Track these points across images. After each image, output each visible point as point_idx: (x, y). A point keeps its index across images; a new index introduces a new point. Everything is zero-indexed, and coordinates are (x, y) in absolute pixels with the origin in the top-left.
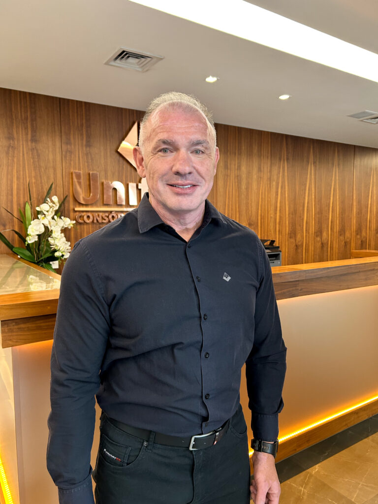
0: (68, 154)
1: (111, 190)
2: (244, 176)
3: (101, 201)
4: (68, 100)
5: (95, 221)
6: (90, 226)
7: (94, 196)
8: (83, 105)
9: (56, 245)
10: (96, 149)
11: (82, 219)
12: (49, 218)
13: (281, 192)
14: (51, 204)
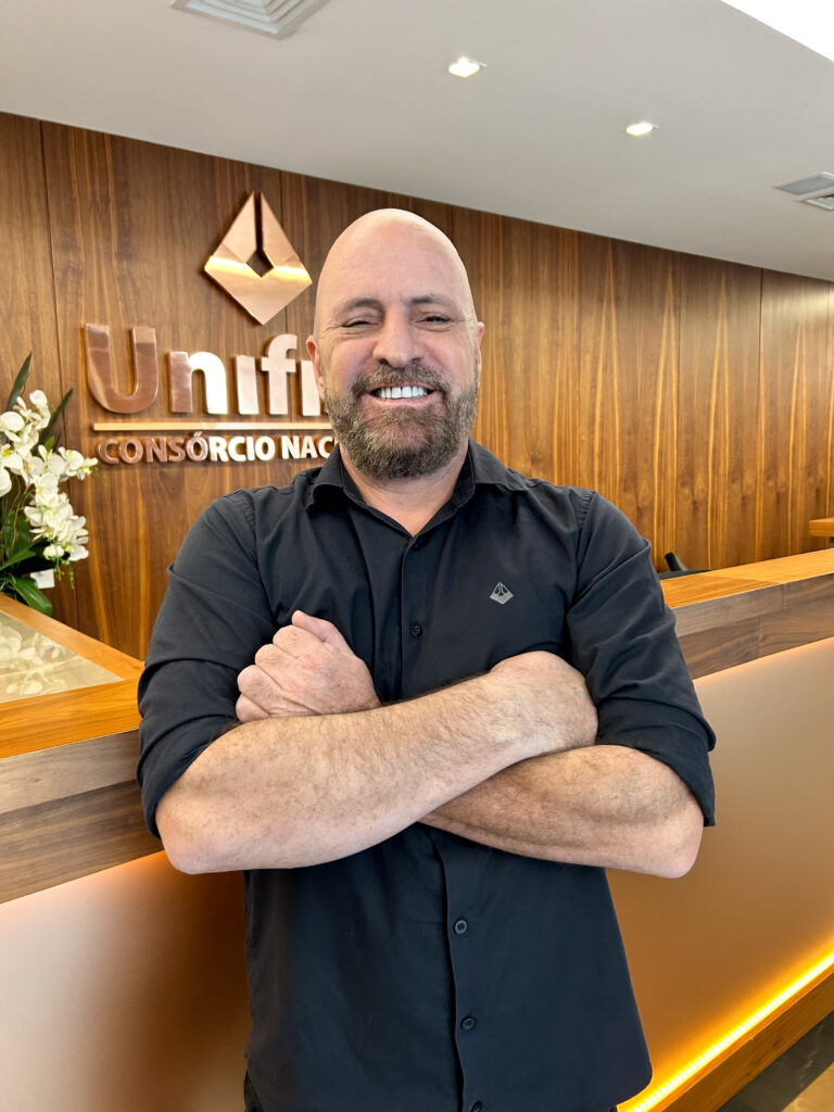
0: (70, 276)
1: (190, 375)
2: (519, 340)
3: (166, 404)
4: (66, 129)
5: (150, 459)
6: (137, 471)
7: (146, 391)
8: (107, 143)
9: (47, 526)
10: (145, 265)
11: (113, 452)
12: (24, 450)
13: (604, 381)
14: (28, 414)
